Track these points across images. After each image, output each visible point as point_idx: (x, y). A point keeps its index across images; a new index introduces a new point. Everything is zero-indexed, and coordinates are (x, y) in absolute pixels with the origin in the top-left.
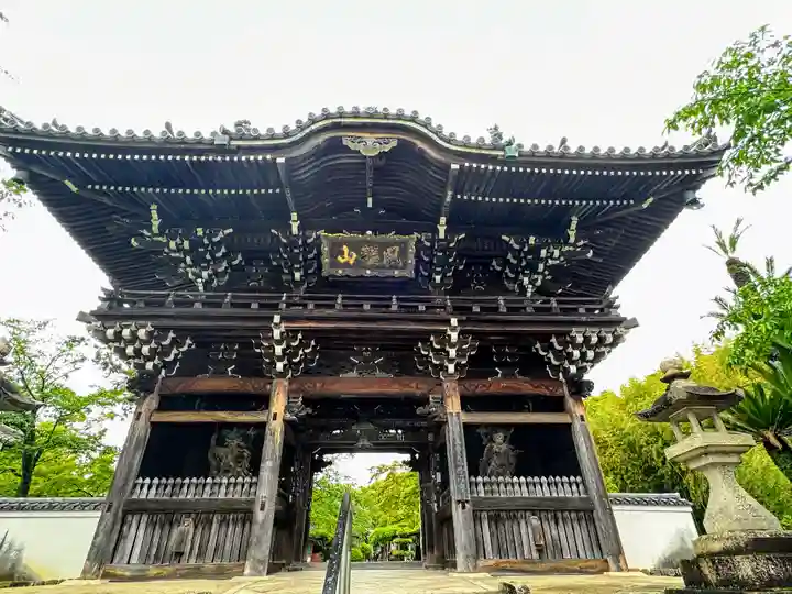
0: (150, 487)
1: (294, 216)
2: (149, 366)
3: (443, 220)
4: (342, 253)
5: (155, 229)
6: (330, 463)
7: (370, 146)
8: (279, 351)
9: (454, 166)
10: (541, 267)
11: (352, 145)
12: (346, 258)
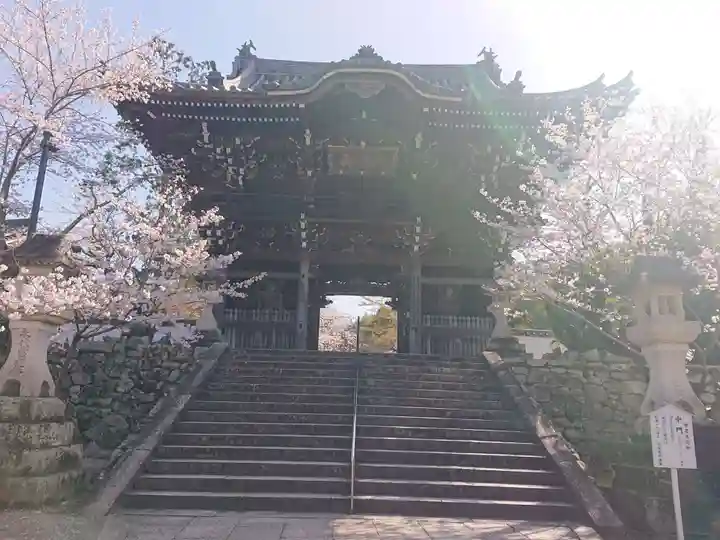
0: (234, 313)
1: (308, 131)
2: (221, 242)
3: (419, 135)
4: (343, 160)
5: (206, 140)
6: (331, 302)
8: (304, 235)
9: (425, 110)
10: (496, 169)
11: (353, 90)
12: (346, 163)
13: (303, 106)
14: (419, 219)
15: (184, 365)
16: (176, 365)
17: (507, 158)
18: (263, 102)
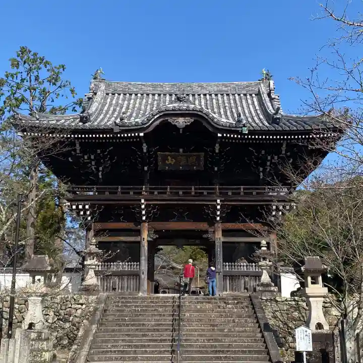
1: (145, 145)
2: (89, 218)
3: (217, 145)
4: (168, 160)
5: (78, 151)
6: (161, 249)
7: (181, 122)
8: (144, 212)
9: (219, 135)
10: (268, 163)
11: (173, 123)
12: (170, 162)
13: (142, 134)
14: (218, 201)
15: (84, 306)
16: (80, 306)
17: (276, 157)
18: (117, 133)
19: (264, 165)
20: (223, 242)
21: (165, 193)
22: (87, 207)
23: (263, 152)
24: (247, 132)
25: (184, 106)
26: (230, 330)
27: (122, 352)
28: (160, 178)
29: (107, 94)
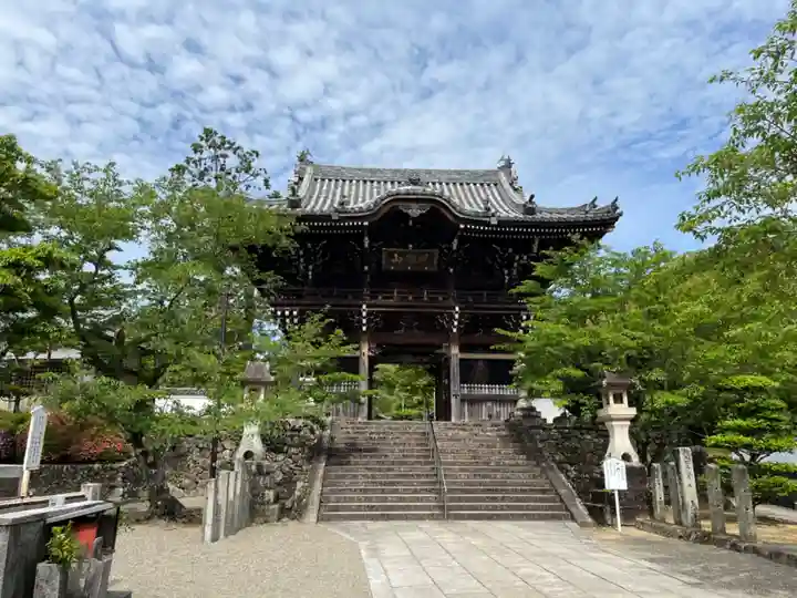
1: (367, 238)
7: (415, 211)
8: (364, 321)
9: (462, 226)
10: (515, 264)
11: (405, 211)
12: (396, 260)
13: (366, 223)
14: (457, 309)
17: (525, 257)
18: (335, 221)
19: (510, 267)
20: (461, 360)
21: (392, 298)
22: (295, 313)
23: (510, 250)
24: (496, 223)
25: (419, 189)
26: (498, 464)
27: (365, 491)
28: (384, 281)
29: (316, 180)
